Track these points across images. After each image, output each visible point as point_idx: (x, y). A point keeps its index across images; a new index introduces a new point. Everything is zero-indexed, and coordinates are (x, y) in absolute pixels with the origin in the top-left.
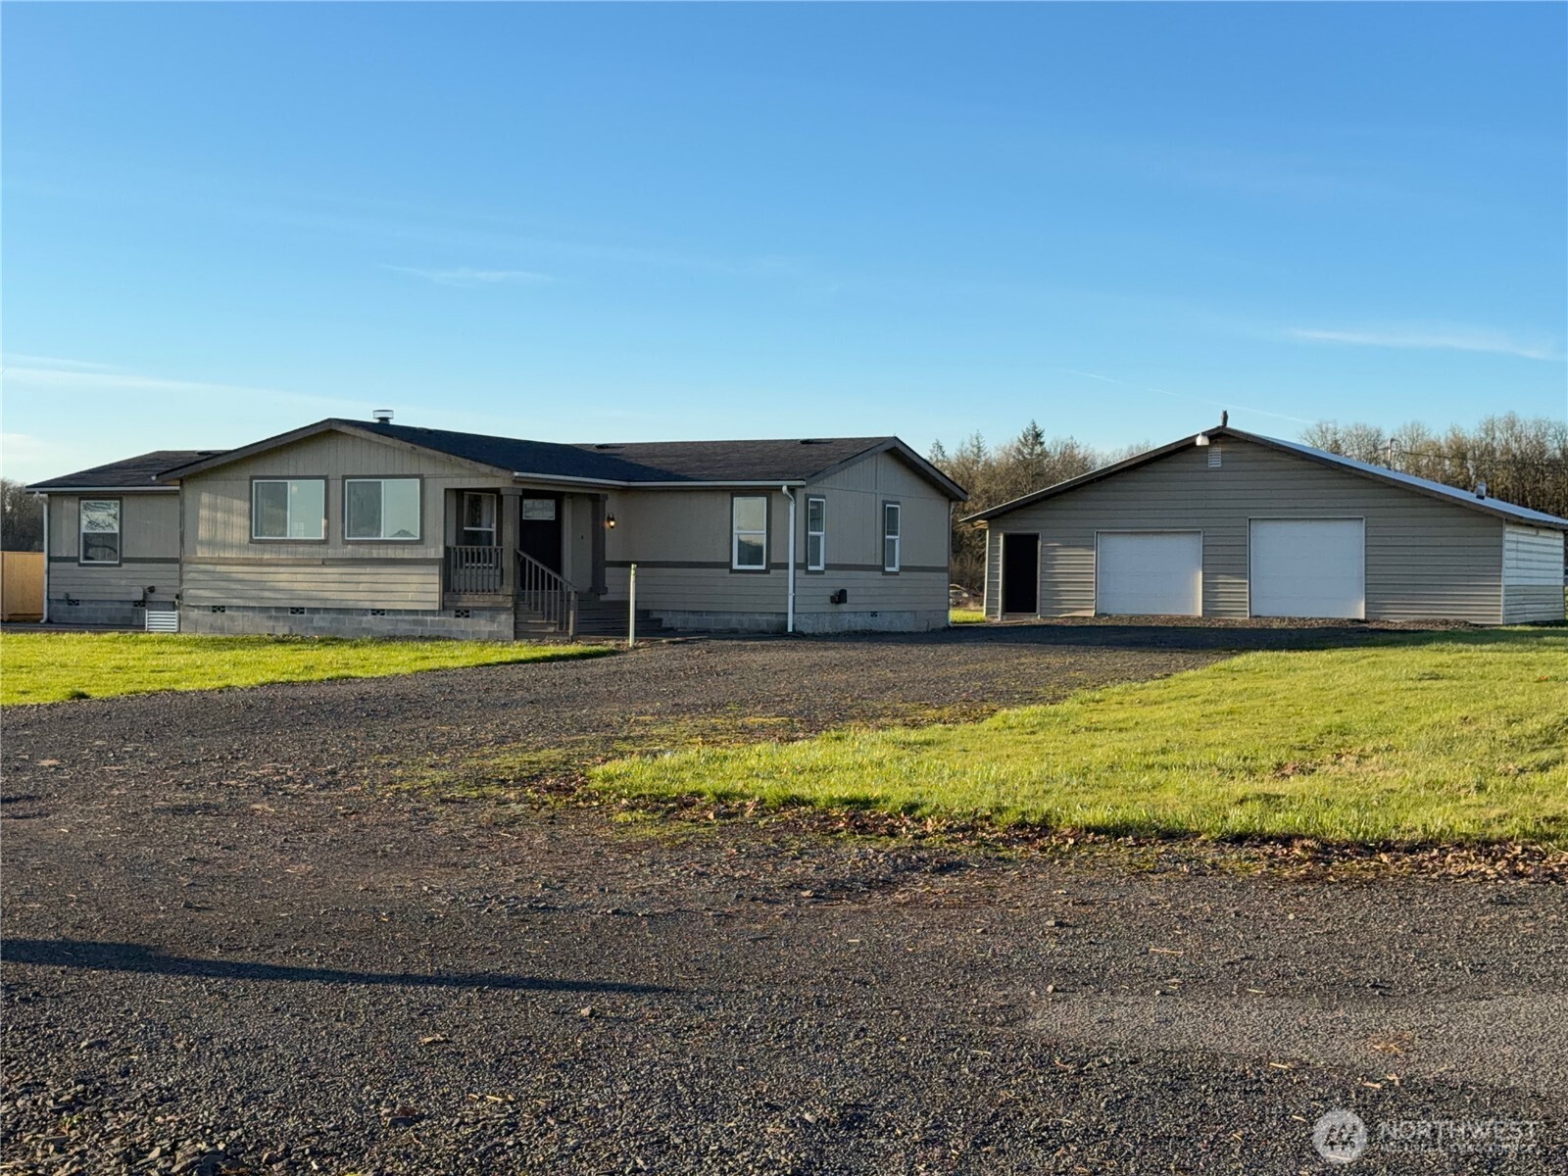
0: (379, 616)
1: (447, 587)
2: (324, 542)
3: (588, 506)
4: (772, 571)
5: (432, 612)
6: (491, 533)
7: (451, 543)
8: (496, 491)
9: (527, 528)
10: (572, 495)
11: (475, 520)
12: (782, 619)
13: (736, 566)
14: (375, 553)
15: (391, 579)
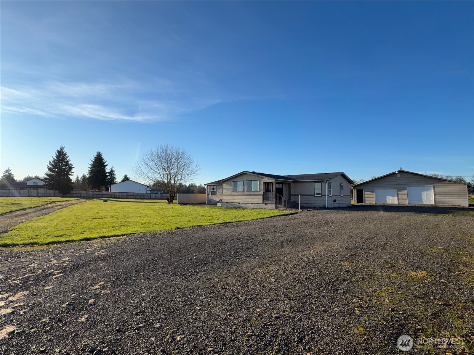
0: (252, 204)
1: (263, 199)
2: (243, 192)
3: (288, 185)
4: (323, 196)
5: (261, 204)
6: (271, 190)
7: (264, 192)
8: (272, 182)
9: (277, 189)
10: (285, 183)
11: (268, 188)
12: (325, 205)
13: (315, 195)
14: (252, 193)
15: (254, 198)
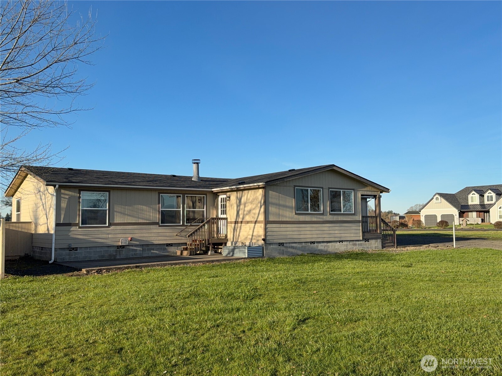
0: (341, 243)
5: (359, 241)
14: (340, 218)
15: (346, 228)
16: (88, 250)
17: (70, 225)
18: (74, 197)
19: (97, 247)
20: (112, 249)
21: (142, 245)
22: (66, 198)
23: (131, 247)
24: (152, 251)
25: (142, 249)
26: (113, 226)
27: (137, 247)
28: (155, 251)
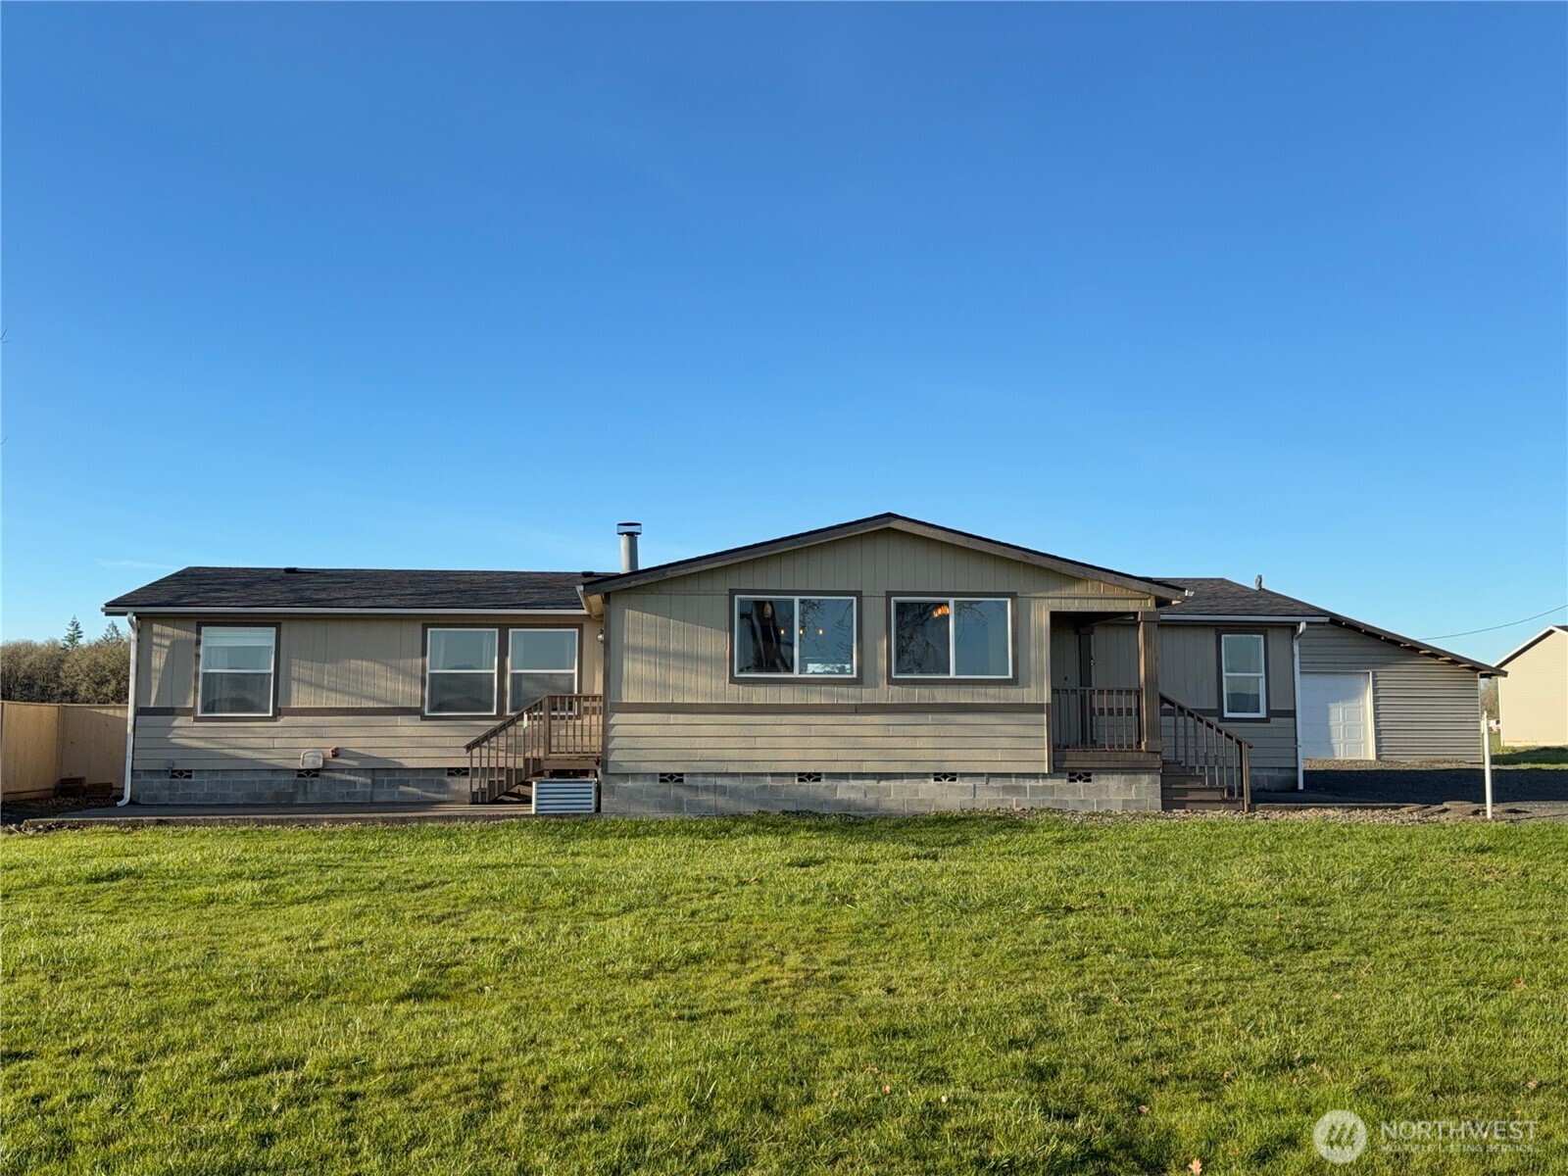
0: (946, 782)
1: (1059, 742)
2: (856, 681)
4: (1272, 719)
5: (1035, 777)
12: (1292, 774)
13: (1227, 715)
14: (942, 696)
15: (968, 731)
16: (219, 777)
17: (170, 712)
18: (186, 641)
19: (242, 770)
20: (283, 778)
21: (373, 769)
22: (165, 647)
23: (338, 776)
24: (402, 788)
25: (369, 781)
26: (286, 718)
27: (355, 775)
28: (411, 789)
